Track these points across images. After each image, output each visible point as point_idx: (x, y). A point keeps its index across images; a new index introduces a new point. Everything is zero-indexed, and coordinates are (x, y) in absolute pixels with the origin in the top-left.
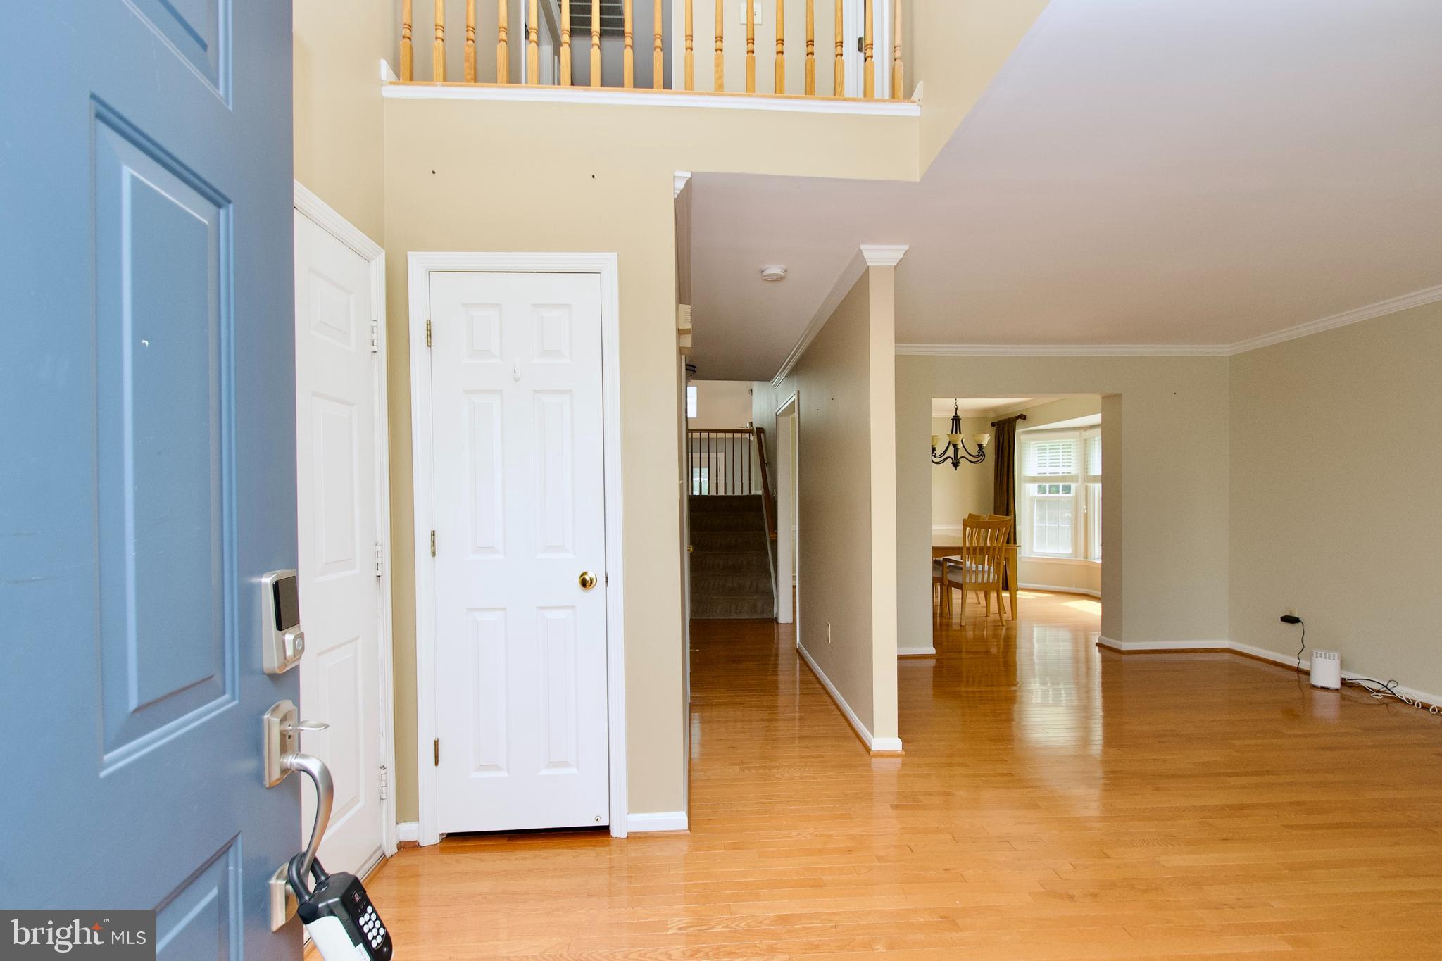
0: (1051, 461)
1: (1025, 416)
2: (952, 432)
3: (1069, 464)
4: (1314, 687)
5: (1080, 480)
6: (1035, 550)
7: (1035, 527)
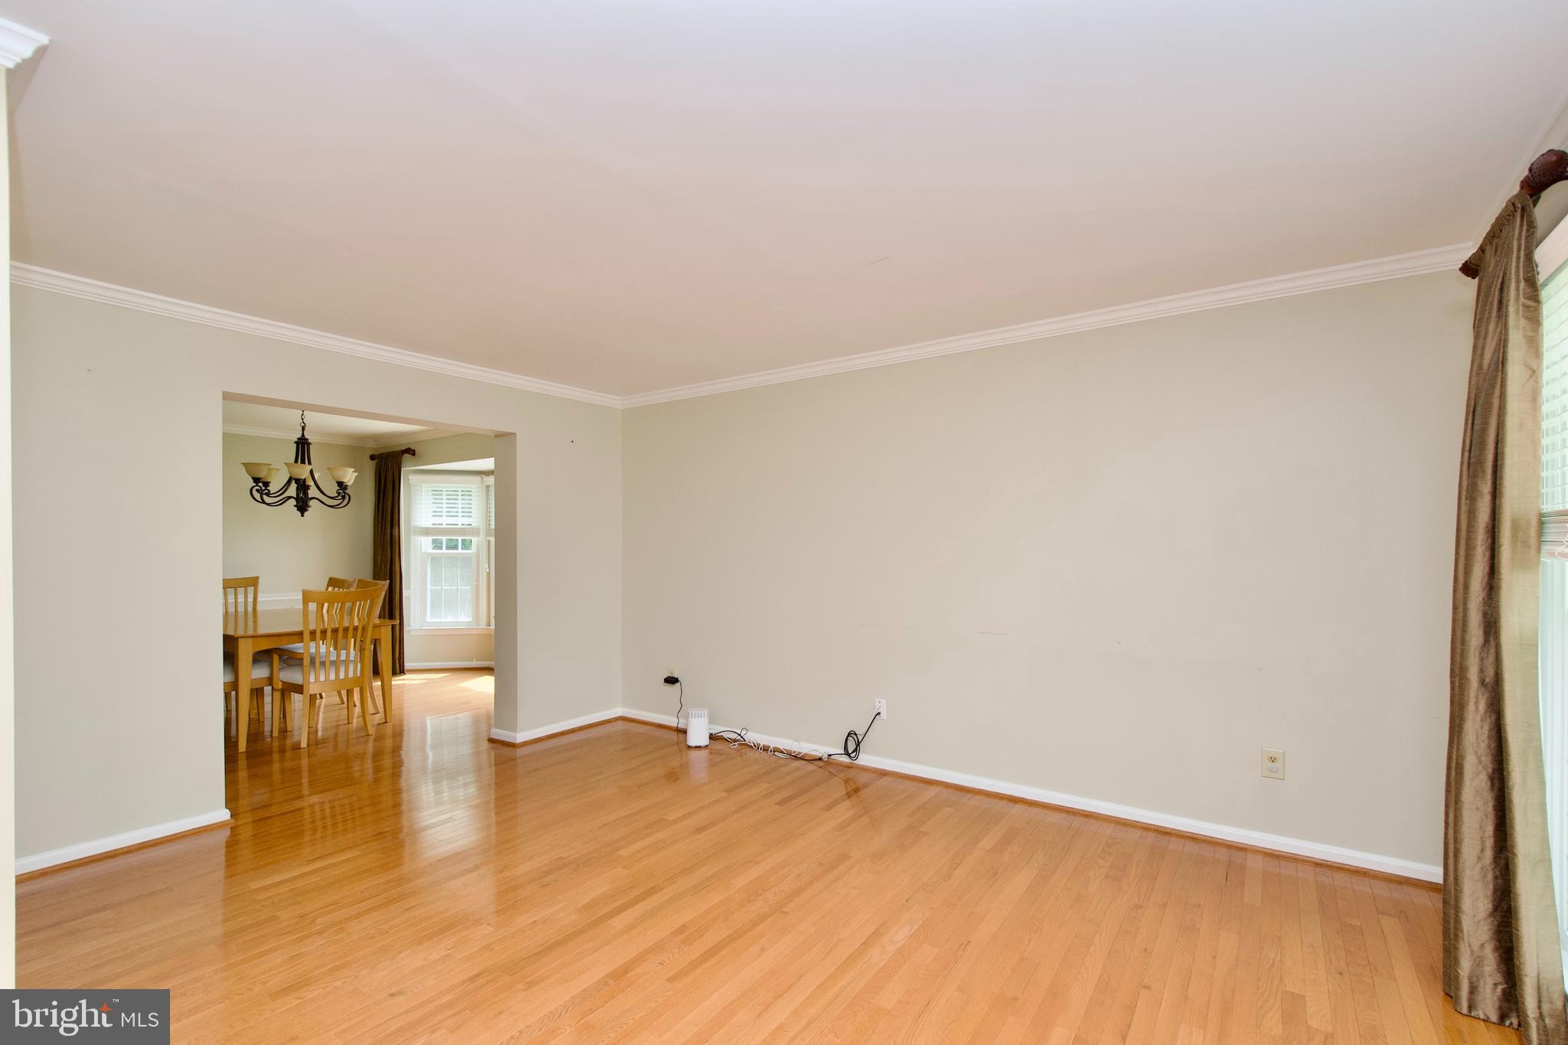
0: (448, 510)
1: (414, 451)
2: (296, 461)
3: (469, 514)
4: (689, 747)
5: (482, 534)
6: (429, 620)
7: (429, 591)
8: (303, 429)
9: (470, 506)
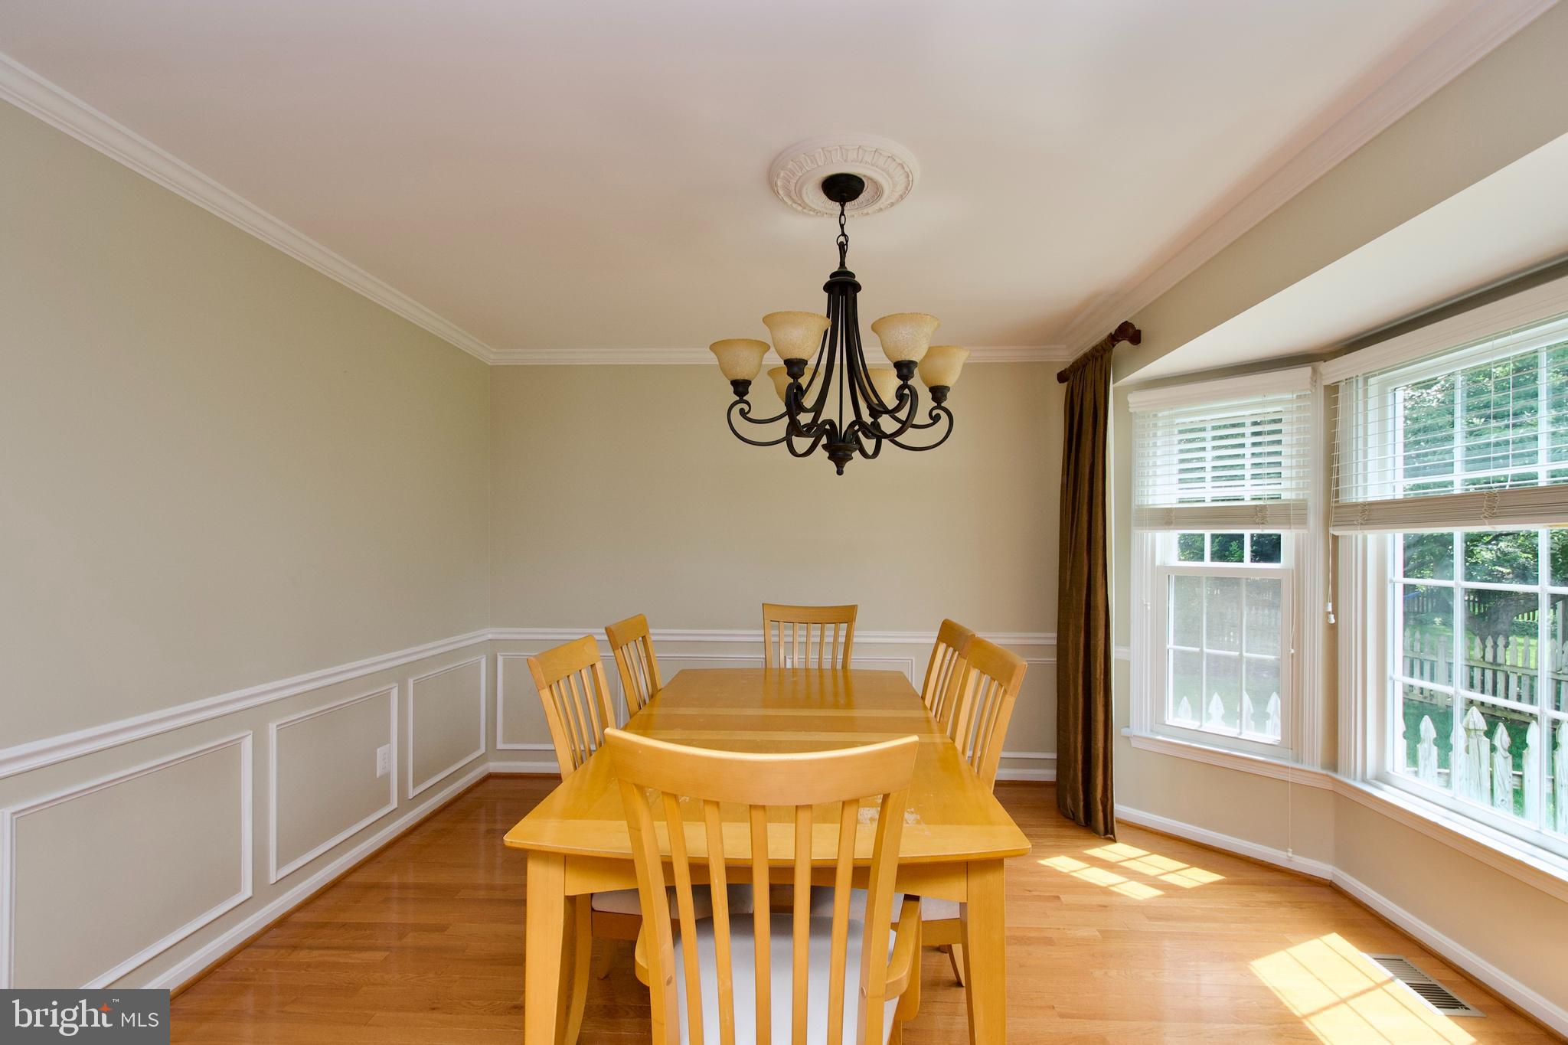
1: (1138, 332)
5: (1314, 520)
6: (1171, 720)
7: (1171, 653)
8: (843, 248)
9: (1277, 470)
